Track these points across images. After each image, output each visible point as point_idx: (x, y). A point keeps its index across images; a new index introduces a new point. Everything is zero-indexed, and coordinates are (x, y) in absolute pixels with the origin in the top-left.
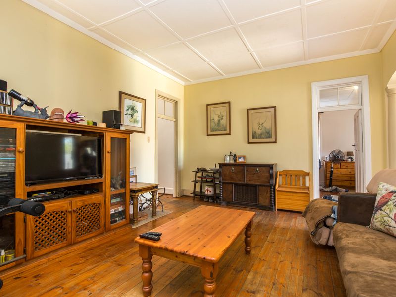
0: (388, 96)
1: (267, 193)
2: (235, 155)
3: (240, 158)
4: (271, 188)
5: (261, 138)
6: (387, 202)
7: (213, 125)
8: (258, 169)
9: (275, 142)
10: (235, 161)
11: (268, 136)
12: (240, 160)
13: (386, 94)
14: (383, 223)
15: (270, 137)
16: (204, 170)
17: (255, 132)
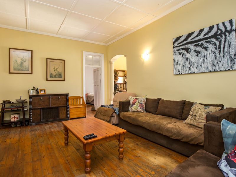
0: (110, 64)
1: (64, 110)
2: (37, 89)
3: (41, 91)
4: (67, 107)
5: (56, 78)
6: (136, 102)
7: (16, 65)
8: (59, 97)
9: (64, 81)
10: (38, 93)
11: (60, 77)
12: (42, 92)
13: (109, 63)
14: (136, 109)
15: (61, 77)
16: (9, 102)
17: (52, 74)
